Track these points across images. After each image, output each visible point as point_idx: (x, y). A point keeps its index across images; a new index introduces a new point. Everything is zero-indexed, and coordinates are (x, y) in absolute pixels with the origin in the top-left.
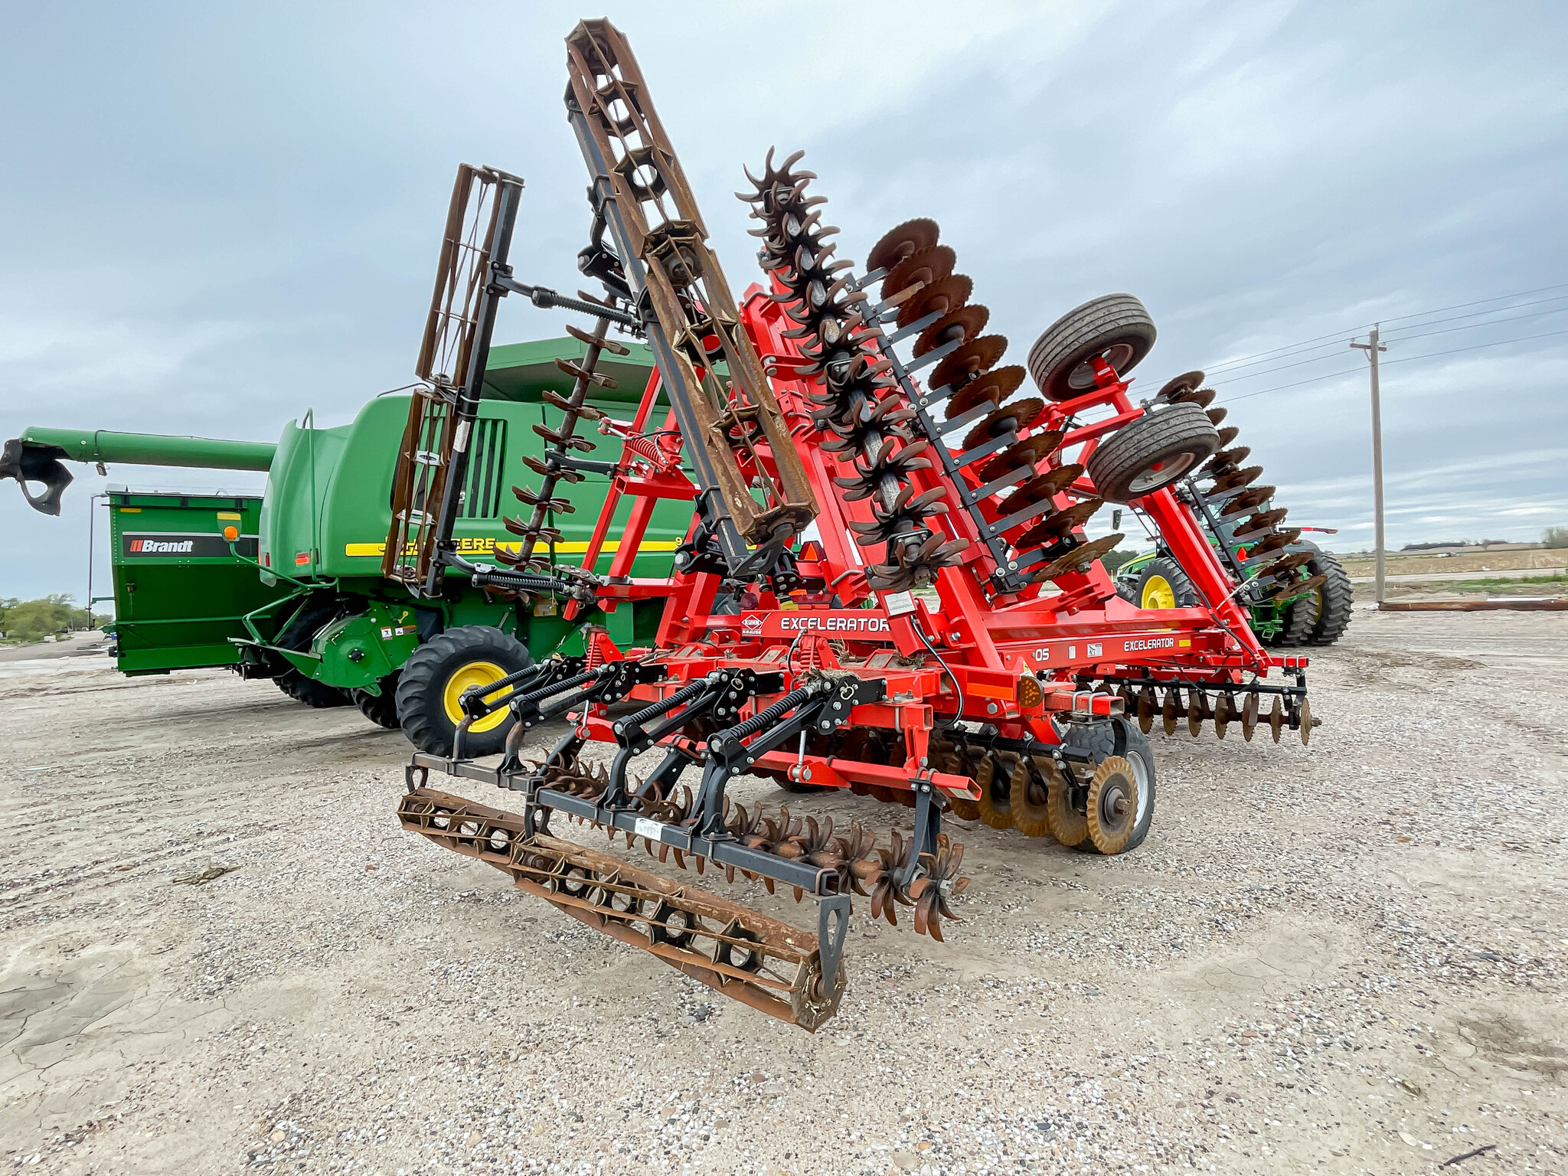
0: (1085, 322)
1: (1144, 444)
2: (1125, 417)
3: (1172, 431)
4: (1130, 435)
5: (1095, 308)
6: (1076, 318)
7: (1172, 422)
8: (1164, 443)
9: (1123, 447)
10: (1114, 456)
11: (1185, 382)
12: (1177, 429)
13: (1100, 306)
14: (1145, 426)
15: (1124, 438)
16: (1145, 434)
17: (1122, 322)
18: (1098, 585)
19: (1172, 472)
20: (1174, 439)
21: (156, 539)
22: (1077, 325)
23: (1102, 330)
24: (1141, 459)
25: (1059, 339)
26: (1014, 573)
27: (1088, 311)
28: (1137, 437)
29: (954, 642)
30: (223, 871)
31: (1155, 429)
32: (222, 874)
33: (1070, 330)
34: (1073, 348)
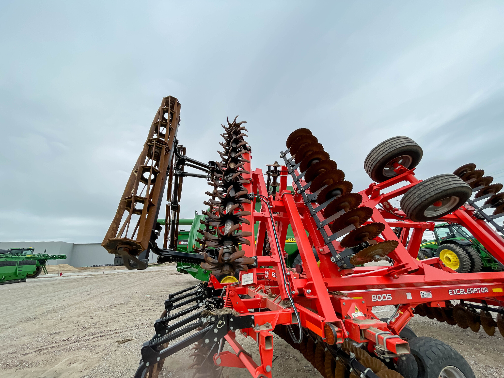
0: (381, 150)
1: (422, 195)
2: (413, 184)
3: (437, 187)
4: (414, 192)
5: (384, 144)
6: (377, 150)
7: (436, 183)
8: (433, 193)
9: (412, 198)
10: (409, 202)
11: (466, 169)
12: (439, 186)
13: (387, 143)
14: (421, 187)
15: (411, 194)
16: (422, 191)
17: (398, 147)
18: (407, 264)
19: (450, 206)
20: (439, 191)
21: (184, 241)
22: (378, 152)
23: (389, 151)
24: (422, 202)
25: (372, 158)
26: (340, 260)
27: (381, 146)
28: (418, 192)
29: (308, 294)
30: (129, 340)
31: (426, 188)
32: (128, 341)
33: (375, 154)
34: (378, 160)
